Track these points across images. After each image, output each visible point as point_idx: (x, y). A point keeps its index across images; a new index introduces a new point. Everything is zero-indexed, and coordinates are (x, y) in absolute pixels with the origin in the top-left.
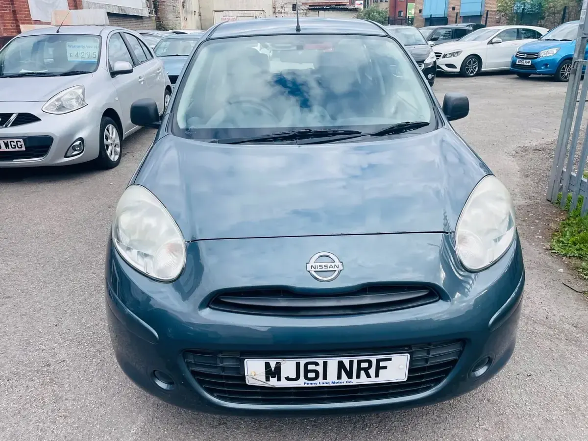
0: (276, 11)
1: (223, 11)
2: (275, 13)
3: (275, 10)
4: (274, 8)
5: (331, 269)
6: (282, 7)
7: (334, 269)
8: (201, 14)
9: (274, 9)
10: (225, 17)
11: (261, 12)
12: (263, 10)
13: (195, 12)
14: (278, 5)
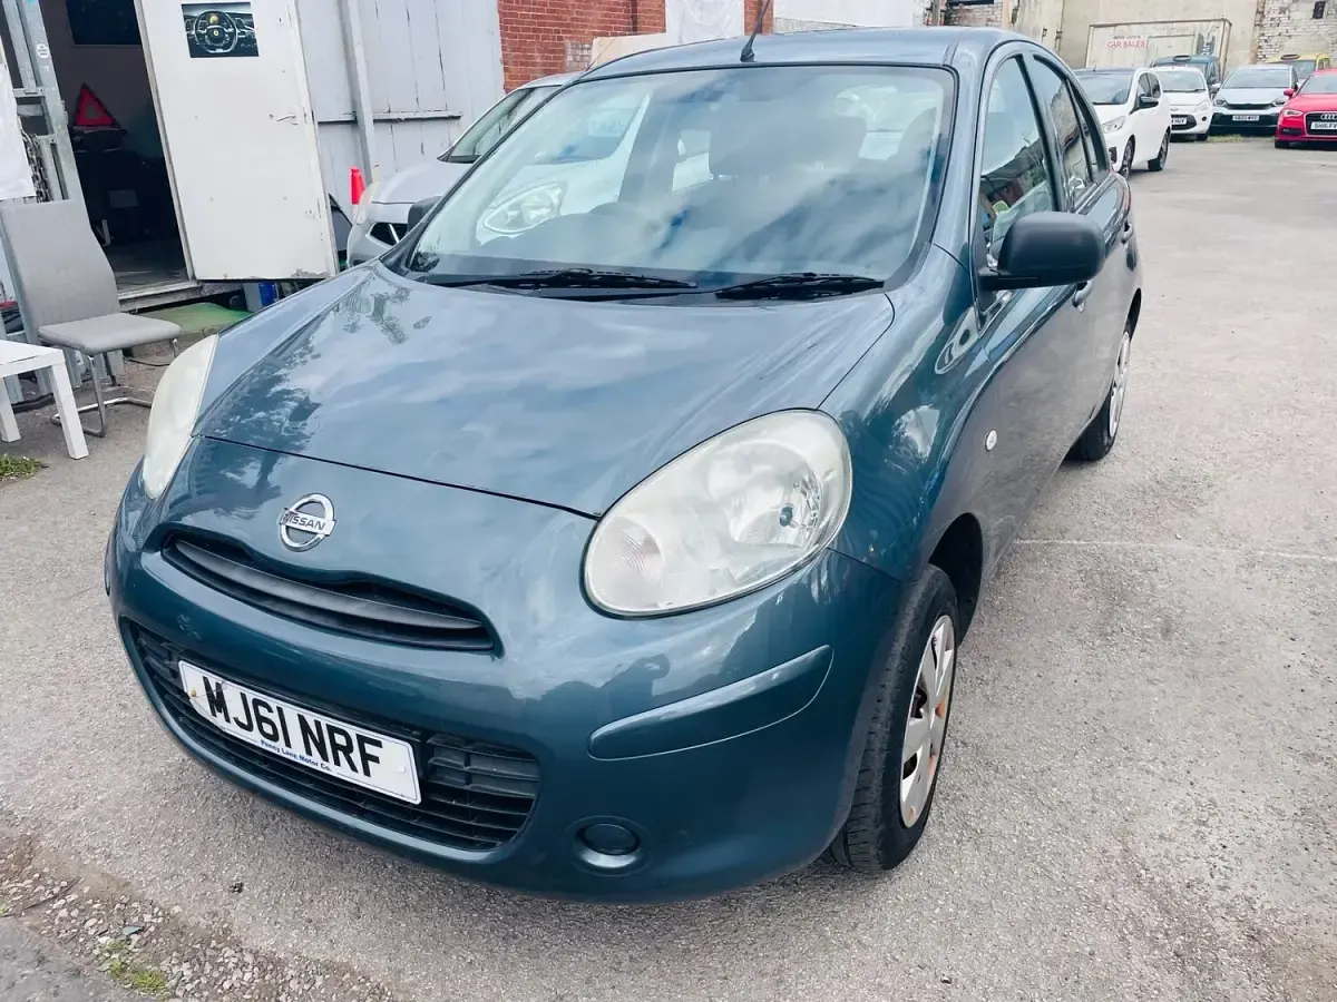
0: (1265, 21)
1: (1115, 25)
2: (1260, 25)
3: (1263, 16)
4: (1261, 13)
5: (309, 528)
6: (1282, 11)
7: (313, 530)
8: (1063, 35)
9: (1259, 16)
10: (1116, 41)
11: (1216, 24)
12: (1224, 20)
13: (1045, 30)
14: (1272, 7)
